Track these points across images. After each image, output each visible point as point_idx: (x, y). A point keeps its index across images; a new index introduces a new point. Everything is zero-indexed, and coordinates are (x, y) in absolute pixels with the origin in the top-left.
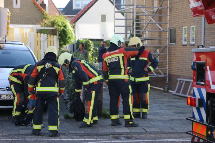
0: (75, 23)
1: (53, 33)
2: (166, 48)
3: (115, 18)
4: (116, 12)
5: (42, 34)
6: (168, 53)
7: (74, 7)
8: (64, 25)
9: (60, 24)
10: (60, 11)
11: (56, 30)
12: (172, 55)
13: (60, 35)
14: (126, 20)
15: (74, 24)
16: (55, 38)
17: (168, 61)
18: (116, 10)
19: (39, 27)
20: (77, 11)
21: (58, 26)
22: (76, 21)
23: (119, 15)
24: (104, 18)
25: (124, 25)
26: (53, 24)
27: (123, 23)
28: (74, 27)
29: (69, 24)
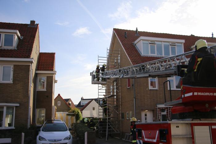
1: (73, 115)
5: (69, 116)
7: (81, 104)
9: (77, 111)
10: (76, 106)
13: (76, 116)
16: (74, 117)
19: (67, 113)
20: (83, 106)
21: (76, 112)
22: (83, 110)
23: (100, 108)
24: (94, 109)
26: (74, 111)
27: (102, 111)
28: (82, 113)
29: (80, 112)
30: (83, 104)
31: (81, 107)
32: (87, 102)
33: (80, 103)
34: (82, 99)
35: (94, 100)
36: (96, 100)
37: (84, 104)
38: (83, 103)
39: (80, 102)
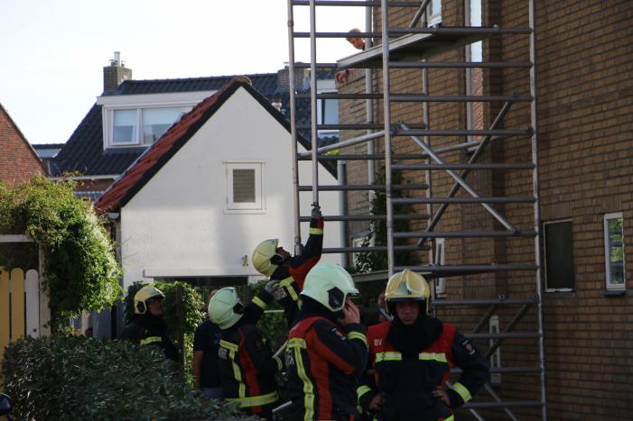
0: (117, 210)
2: (531, 311)
3: (297, 182)
4: (299, 157)
6: (541, 332)
7: (109, 141)
8: (72, 221)
9: (55, 217)
10: (46, 159)
11: (33, 246)
12: (561, 342)
13: (50, 268)
14: (345, 189)
15: (114, 216)
16: (31, 282)
17: (542, 366)
18: (302, 150)
20: (122, 158)
21: (46, 224)
22: (124, 201)
23: (315, 173)
28: (113, 228)
29: (92, 218)
30: (128, 131)
31: (106, 174)
32: (167, 112)
33: (93, 123)
34: (117, 82)
35: (241, 91)
36: (263, 88)
37: (135, 141)
38: (125, 120)
39: (96, 113)
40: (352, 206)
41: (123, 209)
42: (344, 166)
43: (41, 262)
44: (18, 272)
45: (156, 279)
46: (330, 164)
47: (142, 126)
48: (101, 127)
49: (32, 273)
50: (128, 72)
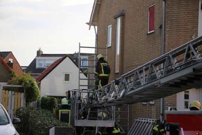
0: (40, 81)
1: (20, 90)
2: (127, 107)
3: (79, 77)
4: (80, 73)
5: (10, 92)
6: (129, 111)
7: (37, 66)
8: (31, 83)
9: (28, 82)
10: (24, 70)
11: (23, 88)
12: (132, 114)
13: (26, 93)
14: (89, 80)
15: (39, 82)
17: (128, 119)
18: (81, 71)
19: (5, 84)
20: (41, 70)
21: (26, 83)
22: (42, 79)
23: (83, 76)
24: (67, 77)
25: (87, 84)
26: (21, 82)
27: (86, 82)
28: (39, 85)
29: (35, 83)
30: (41, 64)
31: (36, 73)
32: (51, 61)
33: (34, 62)
34: (39, 54)
35: (68, 57)
36: (71, 56)
37: (43, 67)
38: (41, 62)
39: (35, 60)
40: (90, 83)
41: (41, 81)
42: (89, 75)
43: (24, 91)
44: (19, 93)
45: (47, 96)
46: (86, 74)
47: (44, 64)
48: (36, 63)
49: (22, 94)
50: (42, 52)
